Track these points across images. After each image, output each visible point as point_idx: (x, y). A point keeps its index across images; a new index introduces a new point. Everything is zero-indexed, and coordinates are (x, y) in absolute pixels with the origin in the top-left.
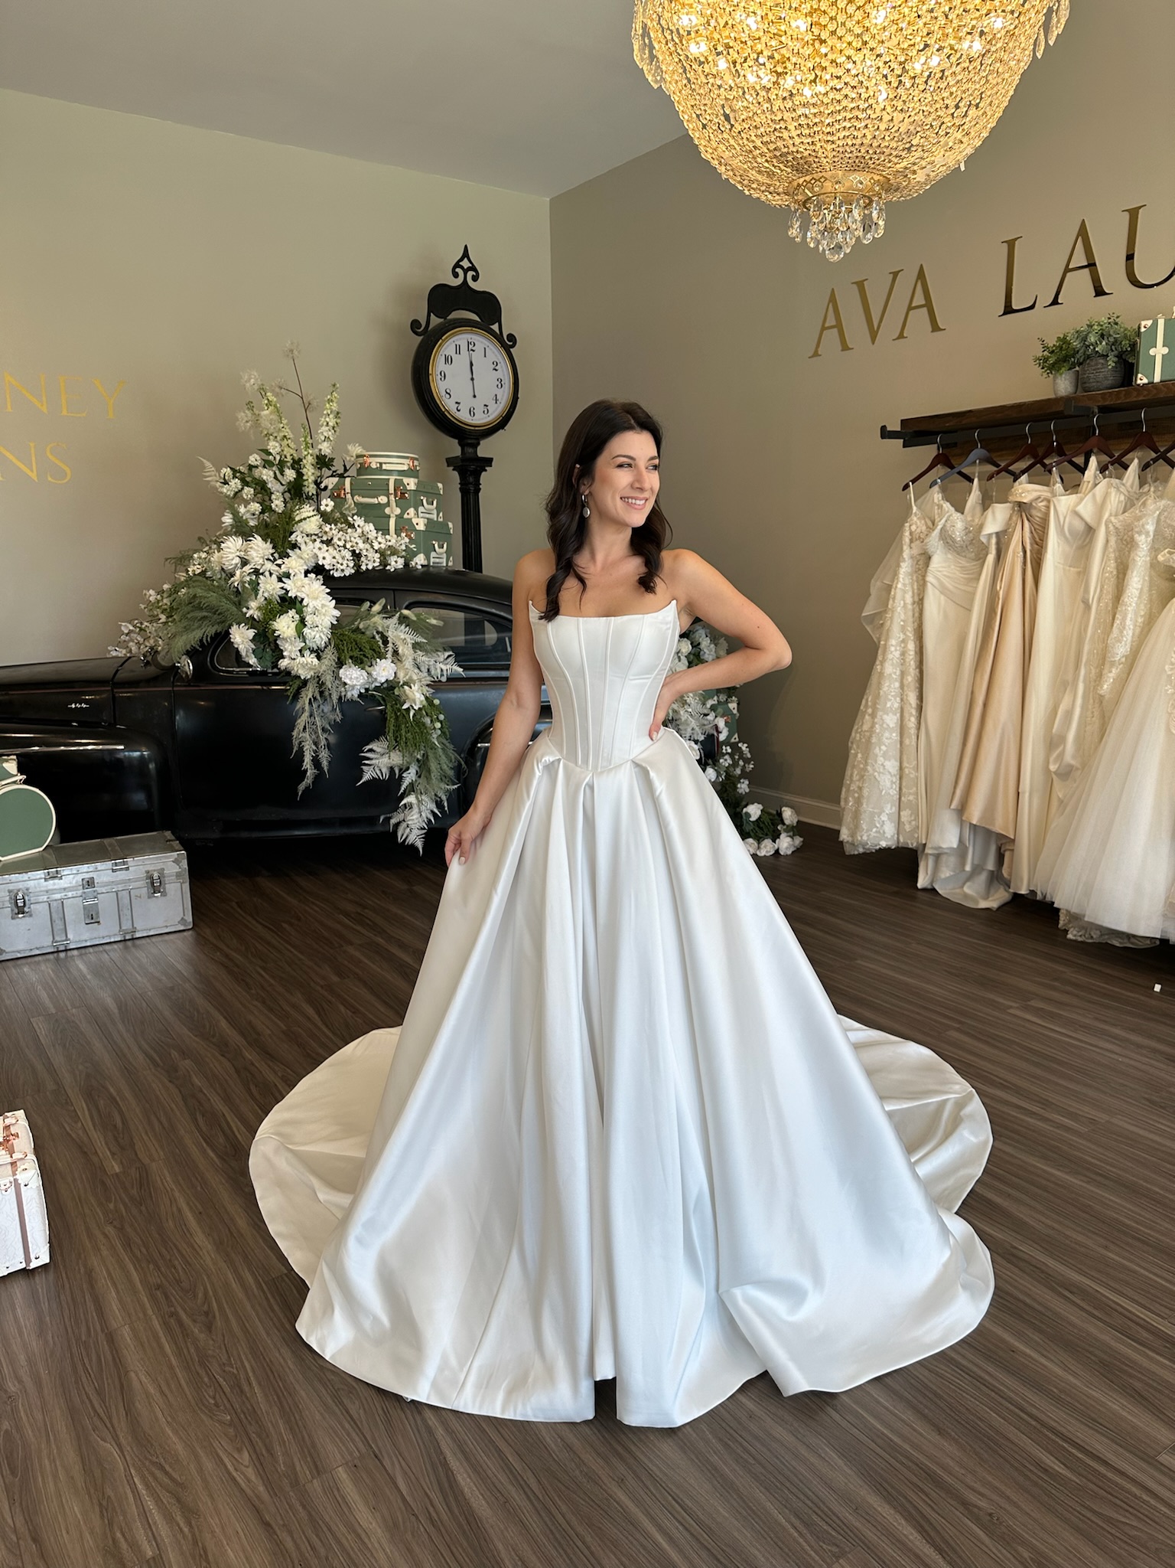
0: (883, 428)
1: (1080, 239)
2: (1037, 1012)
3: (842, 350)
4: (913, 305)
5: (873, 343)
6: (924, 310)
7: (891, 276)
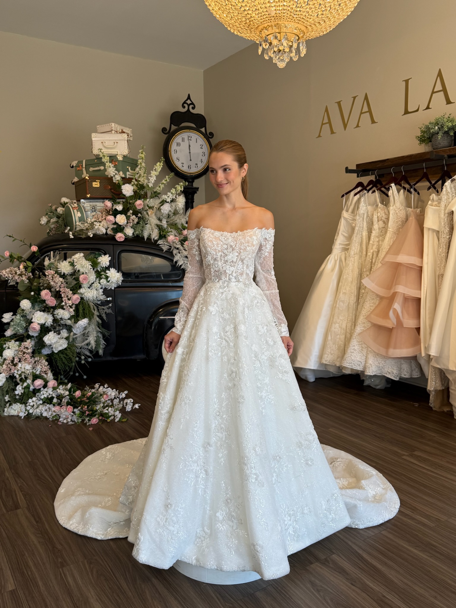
0: (347, 168)
1: (439, 78)
2: (417, 458)
3: (331, 134)
4: (363, 111)
5: (345, 130)
6: (368, 114)
7: (353, 98)
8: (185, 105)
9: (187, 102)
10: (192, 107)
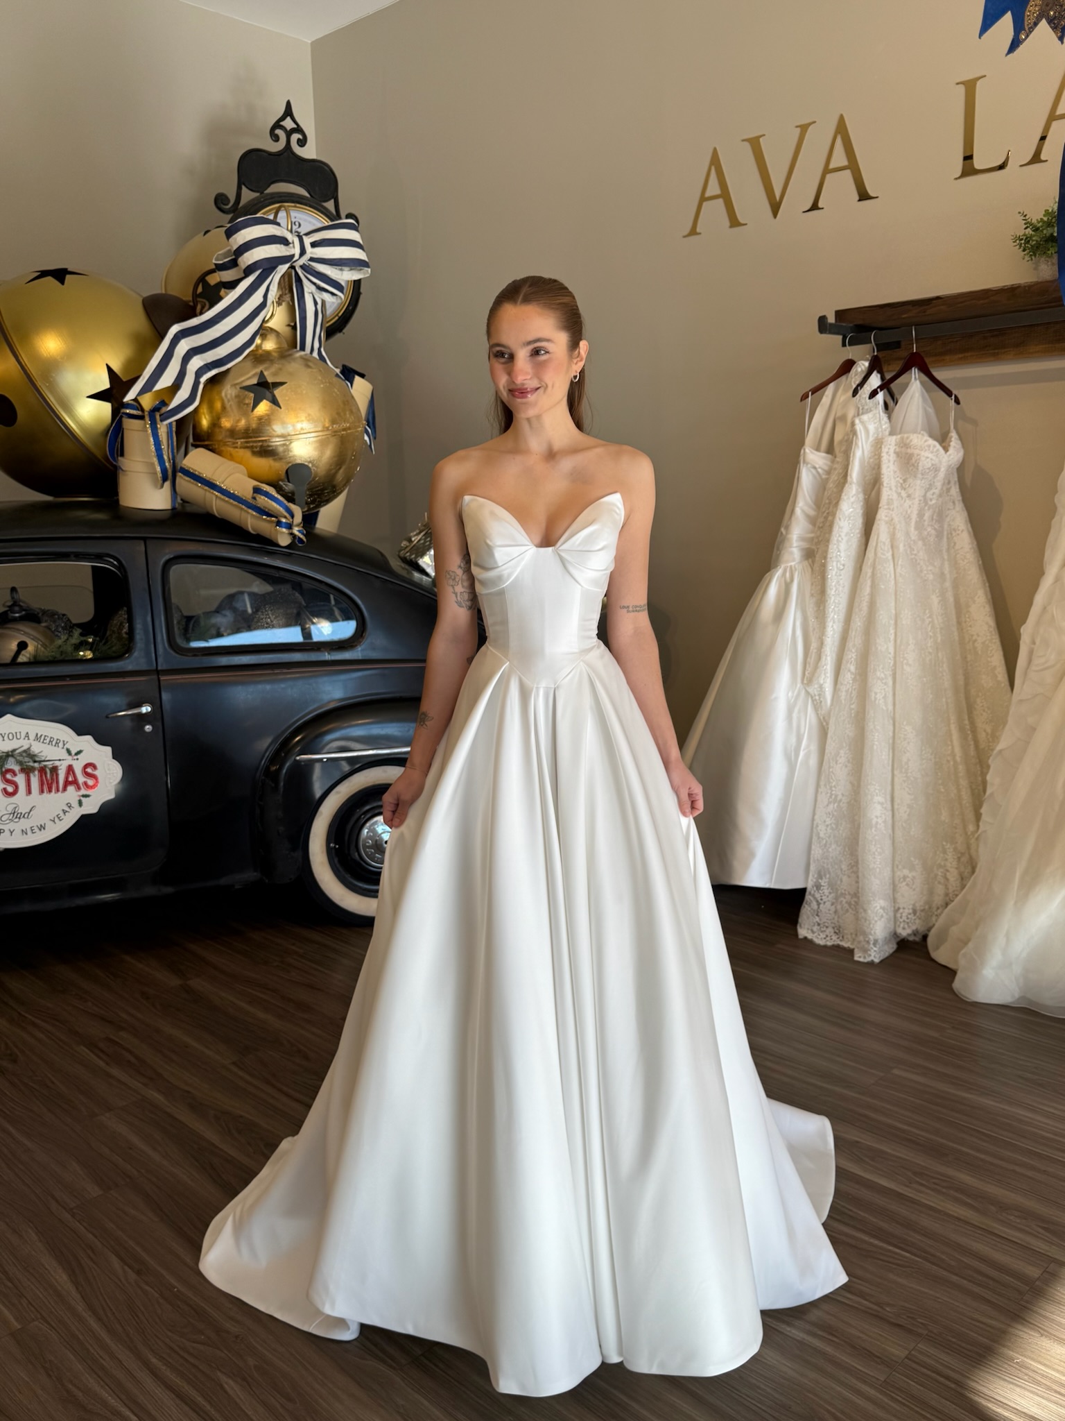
3: (731, 226)
4: (832, 166)
5: (775, 216)
6: (848, 173)
7: (799, 129)
8: (278, 132)
9: (282, 123)
10: (299, 140)
